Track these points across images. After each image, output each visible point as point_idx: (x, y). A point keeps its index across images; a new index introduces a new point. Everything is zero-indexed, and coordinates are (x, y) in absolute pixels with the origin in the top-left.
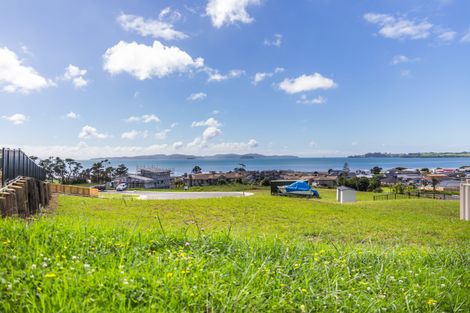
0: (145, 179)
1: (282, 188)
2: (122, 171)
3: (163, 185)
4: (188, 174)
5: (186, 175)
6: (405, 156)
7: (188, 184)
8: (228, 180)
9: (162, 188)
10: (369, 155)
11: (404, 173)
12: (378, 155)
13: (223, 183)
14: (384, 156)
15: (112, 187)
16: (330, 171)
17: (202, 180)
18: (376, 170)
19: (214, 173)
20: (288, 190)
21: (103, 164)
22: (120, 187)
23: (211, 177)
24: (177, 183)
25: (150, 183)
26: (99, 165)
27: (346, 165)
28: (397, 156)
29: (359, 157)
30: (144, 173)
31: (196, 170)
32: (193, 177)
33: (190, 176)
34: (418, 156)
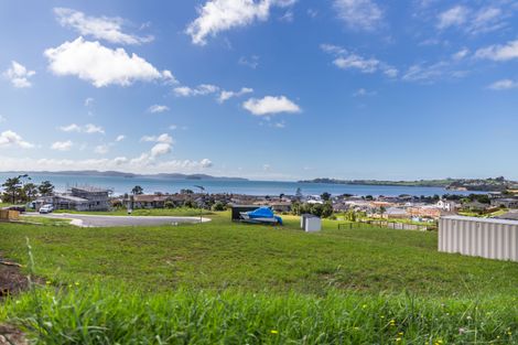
0: (78, 199)
1: (245, 215)
2: (46, 189)
3: (99, 207)
4: (129, 194)
5: (126, 196)
6: (350, 183)
7: (128, 206)
8: (175, 202)
9: (98, 210)
10: (318, 181)
11: (352, 199)
12: (326, 181)
13: (171, 206)
14: (332, 182)
15: (34, 208)
16: (282, 195)
17: (146, 203)
18: (326, 196)
19: (159, 195)
20: (251, 216)
21: (21, 180)
22: (46, 208)
23: (157, 199)
24: (115, 205)
25: (83, 204)
26: (16, 181)
27: (299, 189)
28: (343, 182)
29: (308, 182)
30: (75, 193)
31: (137, 190)
32: (136, 199)
33: (132, 197)
34: (362, 183)
